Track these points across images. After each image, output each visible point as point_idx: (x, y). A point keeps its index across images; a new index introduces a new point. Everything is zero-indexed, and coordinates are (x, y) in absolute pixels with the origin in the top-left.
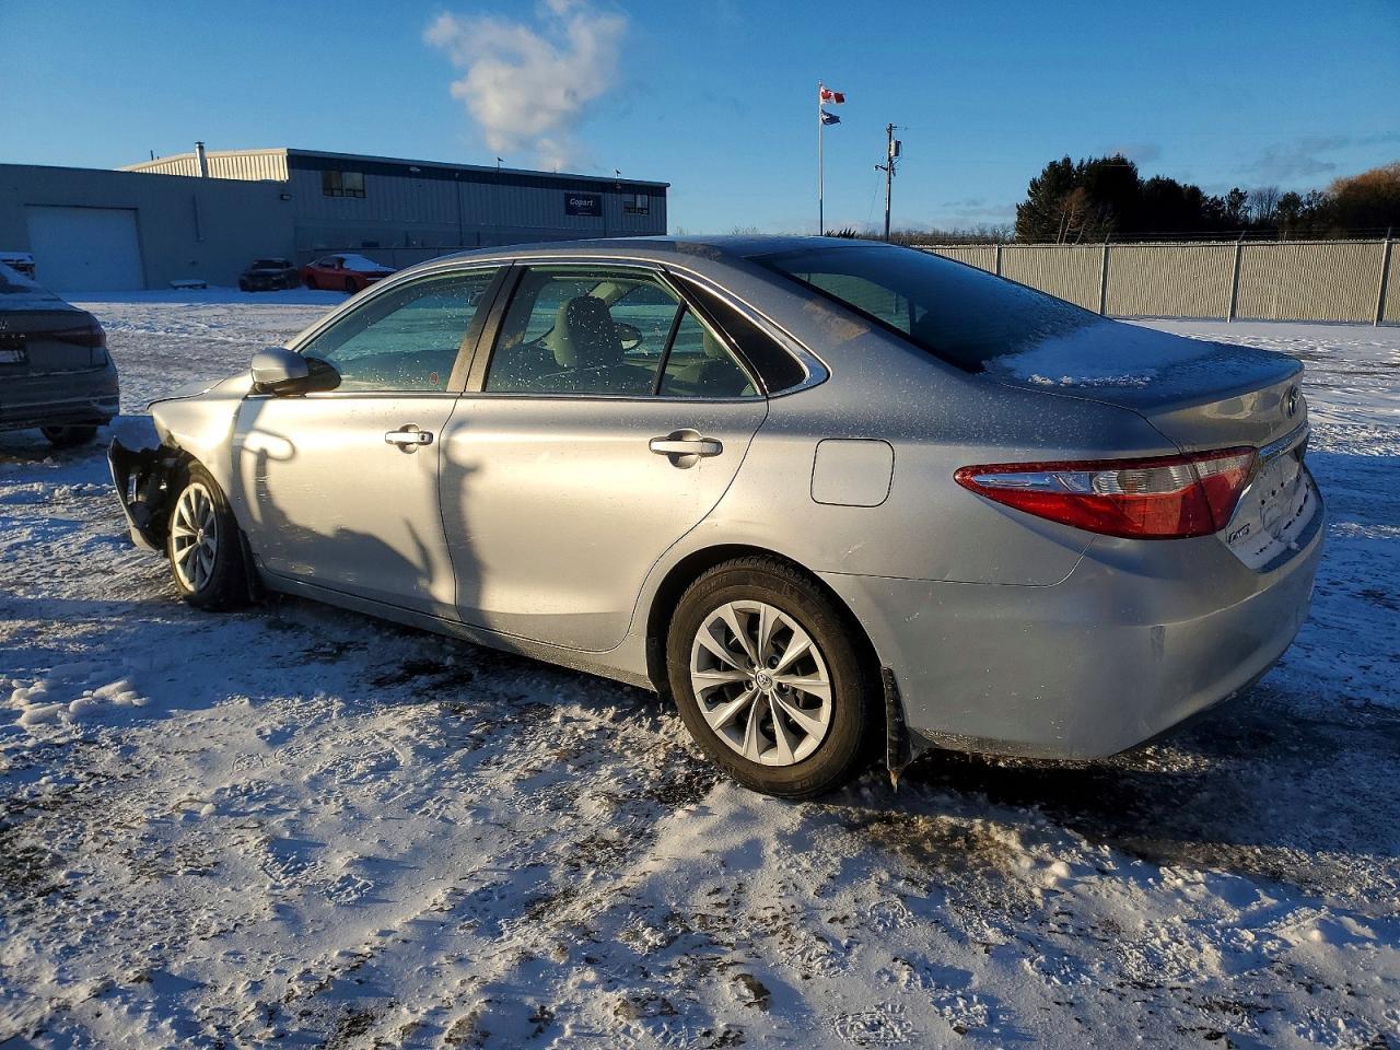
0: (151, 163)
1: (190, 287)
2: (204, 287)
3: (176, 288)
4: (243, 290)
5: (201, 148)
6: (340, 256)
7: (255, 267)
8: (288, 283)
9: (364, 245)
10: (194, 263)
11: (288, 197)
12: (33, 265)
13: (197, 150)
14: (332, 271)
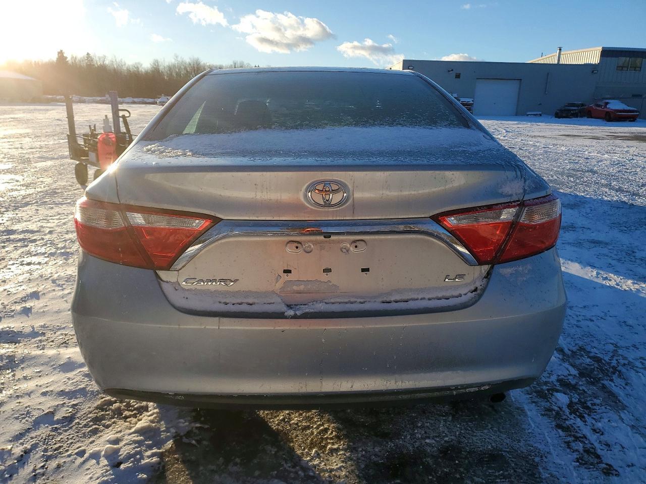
0: (541, 58)
1: (535, 115)
2: (541, 115)
3: (528, 115)
4: (556, 117)
5: (560, 50)
6: (607, 101)
7: (566, 106)
8: (579, 114)
9: (633, 95)
10: (540, 104)
11: (596, 72)
12: (473, 104)
13: (558, 51)
14: (600, 109)
